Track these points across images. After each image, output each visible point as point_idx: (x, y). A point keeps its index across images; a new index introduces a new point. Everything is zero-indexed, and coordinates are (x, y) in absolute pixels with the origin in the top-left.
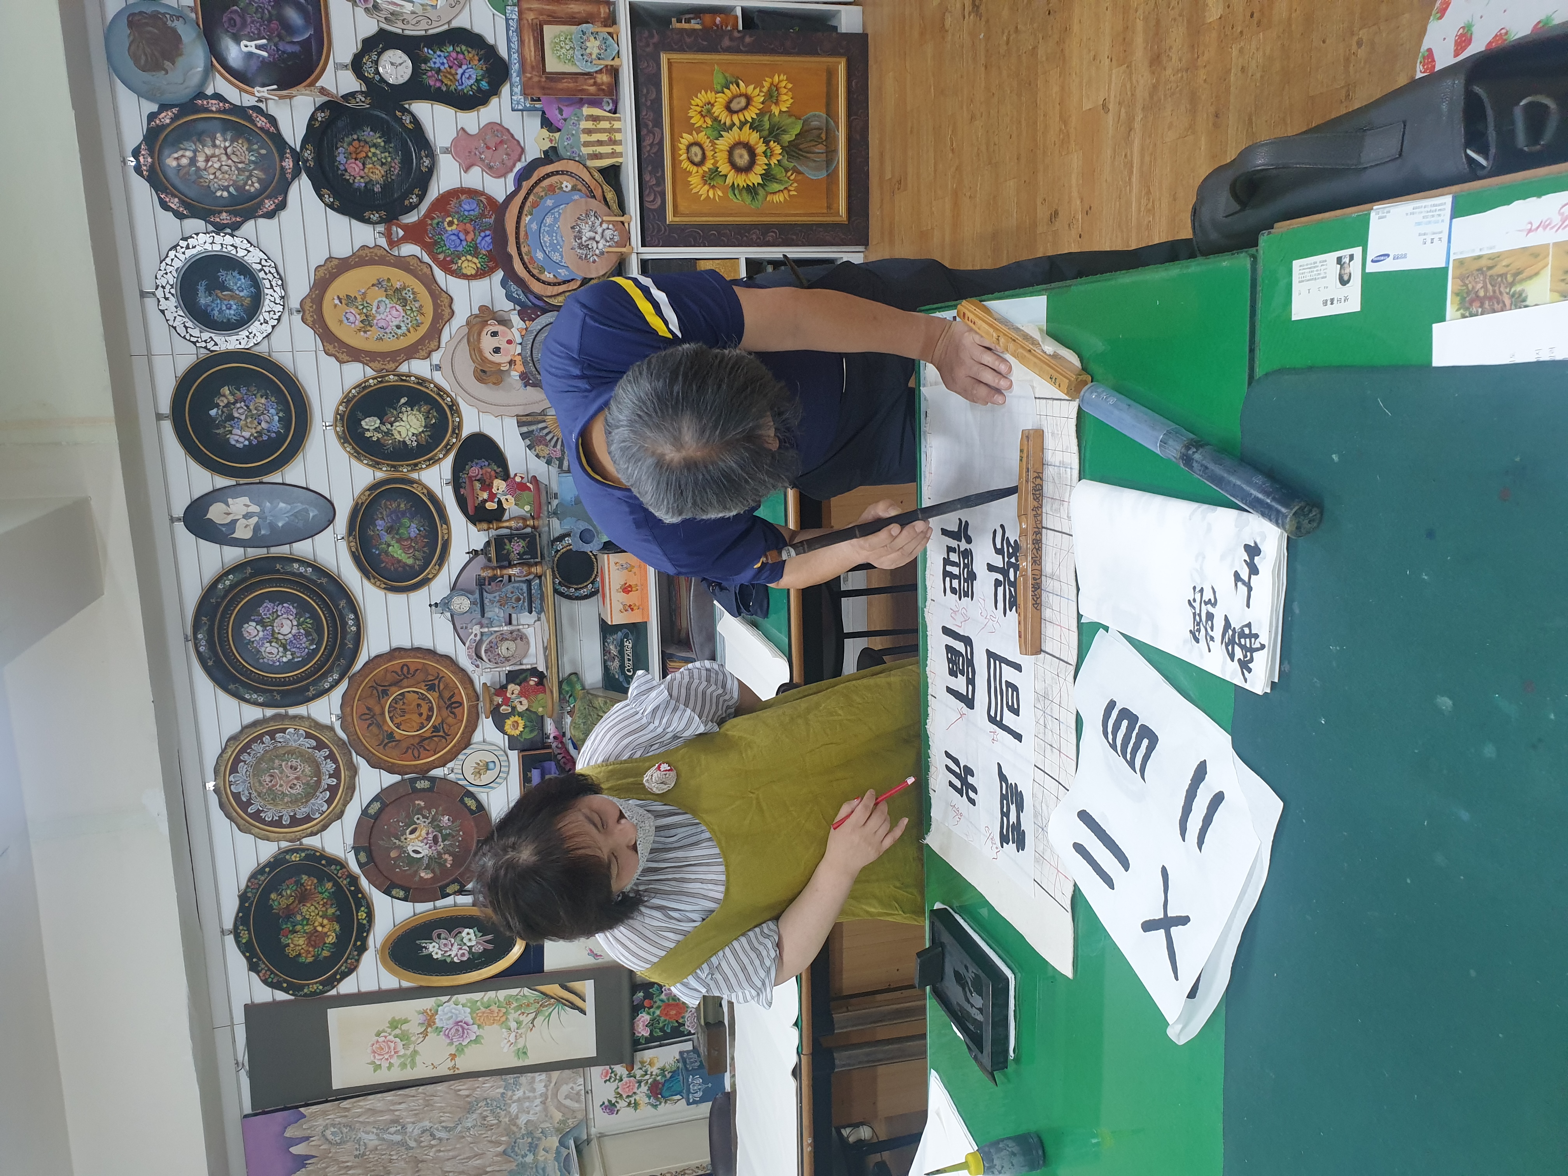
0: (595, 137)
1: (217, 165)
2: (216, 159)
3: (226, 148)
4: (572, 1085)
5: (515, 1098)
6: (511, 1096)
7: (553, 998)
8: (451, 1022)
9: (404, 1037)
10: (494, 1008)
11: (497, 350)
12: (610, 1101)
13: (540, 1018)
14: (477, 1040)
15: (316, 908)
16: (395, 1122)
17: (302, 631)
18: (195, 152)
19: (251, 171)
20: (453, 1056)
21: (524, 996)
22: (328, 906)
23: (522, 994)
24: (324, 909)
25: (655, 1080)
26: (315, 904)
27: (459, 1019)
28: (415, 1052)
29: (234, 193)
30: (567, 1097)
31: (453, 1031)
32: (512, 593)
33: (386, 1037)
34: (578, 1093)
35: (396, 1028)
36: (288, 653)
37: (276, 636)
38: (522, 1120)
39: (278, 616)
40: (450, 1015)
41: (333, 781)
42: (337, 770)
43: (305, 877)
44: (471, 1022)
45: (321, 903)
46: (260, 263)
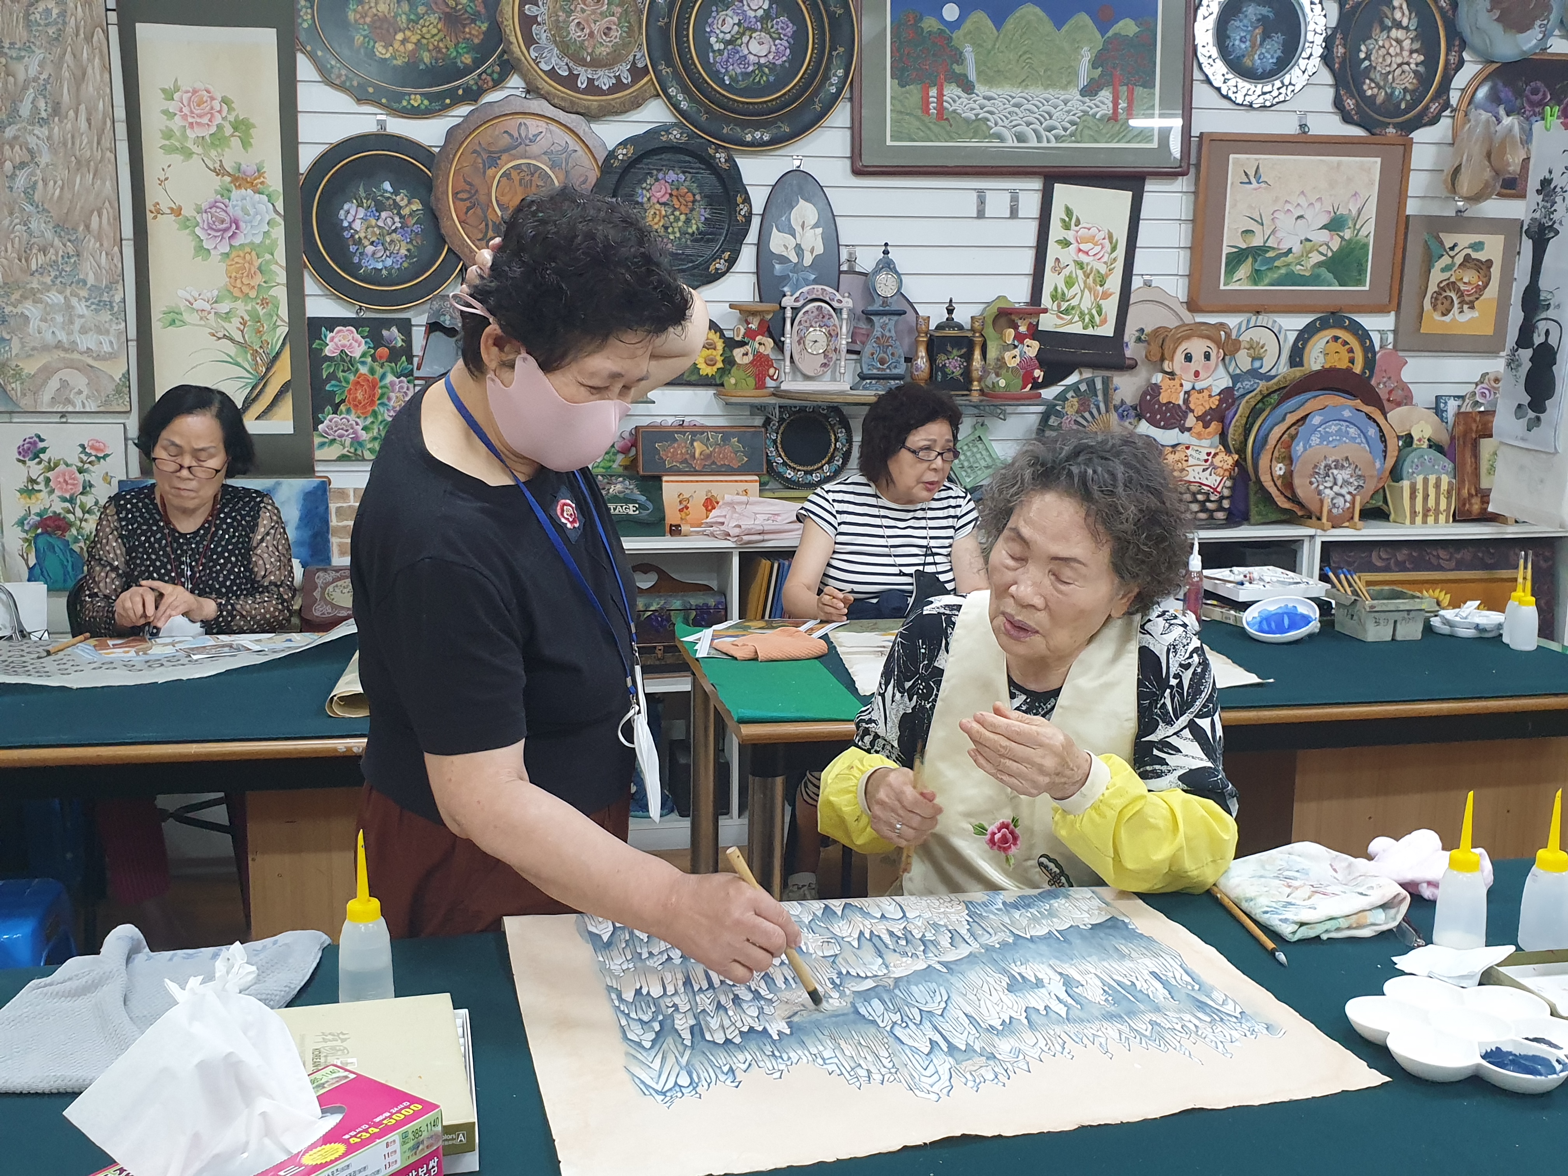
0: (1432, 491)
1: (1392, 51)
2: (1398, 51)
3: (1408, 64)
4: (85, 393)
5: (74, 301)
6: (77, 295)
7: (268, 370)
8: (238, 213)
9: (218, 140)
10: (259, 279)
11: (1188, 358)
12: (44, 450)
13: (231, 349)
14: (200, 249)
15: (433, 36)
16: (56, 109)
17: (751, 68)
18: (1407, 28)
19: (1384, 88)
20: (177, 212)
21: (275, 327)
22: (434, 54)
23: (279, 323)
24: (431, 47)
25: (70, 525)
26: (441, 35)
27: (242, 225)
28: (188, 154)
29: (1363, 66)
30: (64, 384)
31: (223, 215)
32: (893, 354)
33: (220, 112)
34: (69, 401)
35: (236, 129)
36: (722, 46)
37: (748, 33)
38: (30, 309)
39: (774, 39)
40: (252, 212)
41: (582, 83)
42: (598, 91)
43: (484, 27)
44: (236, 243)
45: (441, 45)
46: (1290, 84)
